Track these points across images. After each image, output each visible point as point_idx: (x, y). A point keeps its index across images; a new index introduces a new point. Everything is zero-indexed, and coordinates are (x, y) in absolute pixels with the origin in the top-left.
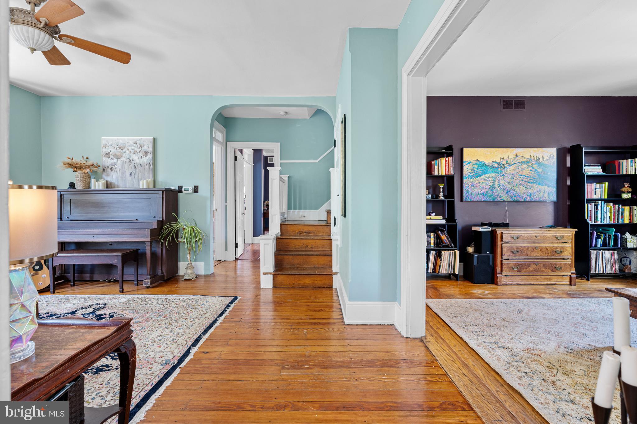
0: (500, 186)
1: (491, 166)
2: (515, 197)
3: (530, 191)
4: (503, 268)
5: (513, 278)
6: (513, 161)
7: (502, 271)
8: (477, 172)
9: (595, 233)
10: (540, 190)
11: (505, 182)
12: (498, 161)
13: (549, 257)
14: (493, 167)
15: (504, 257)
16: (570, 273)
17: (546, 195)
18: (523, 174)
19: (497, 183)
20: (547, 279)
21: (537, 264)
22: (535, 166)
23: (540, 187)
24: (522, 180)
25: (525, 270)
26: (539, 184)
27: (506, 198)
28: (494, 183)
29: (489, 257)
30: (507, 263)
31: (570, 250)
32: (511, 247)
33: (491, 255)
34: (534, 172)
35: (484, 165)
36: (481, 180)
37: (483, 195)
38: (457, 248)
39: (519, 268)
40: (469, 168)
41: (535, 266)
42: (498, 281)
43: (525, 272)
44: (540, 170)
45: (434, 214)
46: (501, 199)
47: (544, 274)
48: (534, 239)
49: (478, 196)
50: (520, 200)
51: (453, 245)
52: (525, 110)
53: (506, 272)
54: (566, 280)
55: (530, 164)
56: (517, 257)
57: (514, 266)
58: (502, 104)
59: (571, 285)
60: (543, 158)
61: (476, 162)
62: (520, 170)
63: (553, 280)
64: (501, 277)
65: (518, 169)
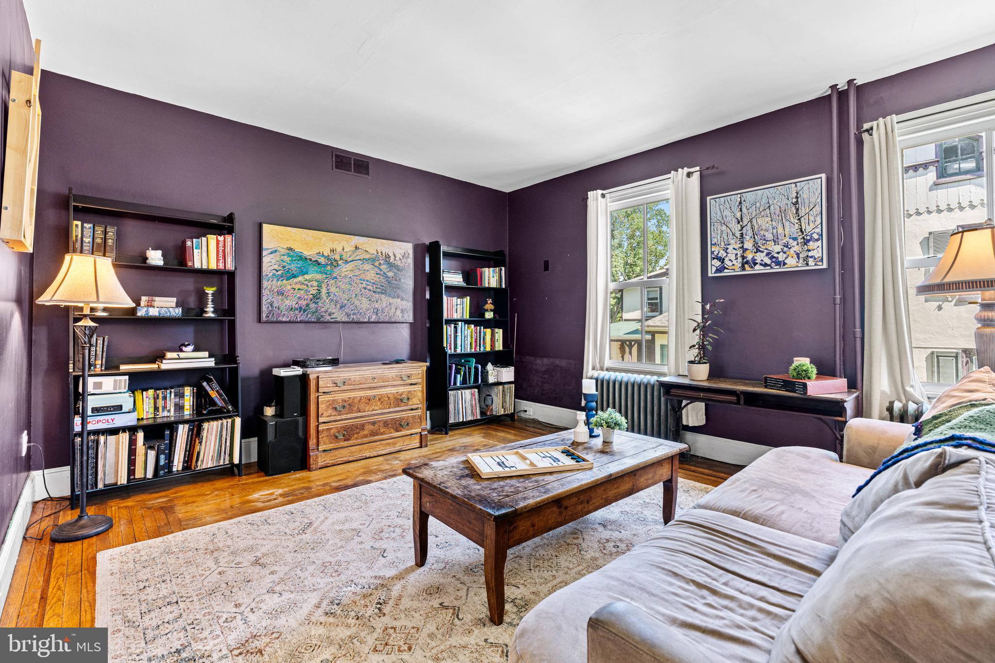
0: (330, 296)
1: (314, 261)
2: (354, 314)
3: (377, 306)
4: (320, 439)
5: (337, 453)
6: (350, 257)
7: (318, 444)
8: (289, 269)
9: (454, 365)
10: (390, 304)
11: (338, 289)
12: (326, 254)
13: (391, 410)
14: (318, 264)
15: (321, 420)
16: (419, 430)
17: (398, 312)
18: (366, 279)
19: (324, 291)
20: (389, 444)
21: (374, 424)
22: (383, 267)
23: (391, 300)
24: (365, 288)
25: (356, 435)
26: (390, 296)
27: (340, 316)
28: (319, 290)
29: (297, 422)
30: (327, 429)
31: (420, 394)
32: (334, 400)
33: (300, 419)
34: (383, 276)
35: (302, 258)
36: (296, 283)
37: (300, 312)
38: (237, 411)
39: (348, 433)
40: (273, 261)
41: (372, 427)
42: (312, 463)
43: (356, 439)
44: (390, 274)
45: (191, 348)
46: (332, 318)
47: (385, 436)
48: (370, 383)
49: (291, 312)
50: (362, 320)
51: (230, 407)
52: (369, 178)
53: (325, 444)
54: (415, 442)
55: (377, 264)
56: (343, 417)
57: (339, 432)
58: (334, 159)
59: (421, 447)
60: (395, 255)
61: (287, 251)
62: (361, 272)
63: (398, 445)
64: (316, 455)
65: (359, 269)
